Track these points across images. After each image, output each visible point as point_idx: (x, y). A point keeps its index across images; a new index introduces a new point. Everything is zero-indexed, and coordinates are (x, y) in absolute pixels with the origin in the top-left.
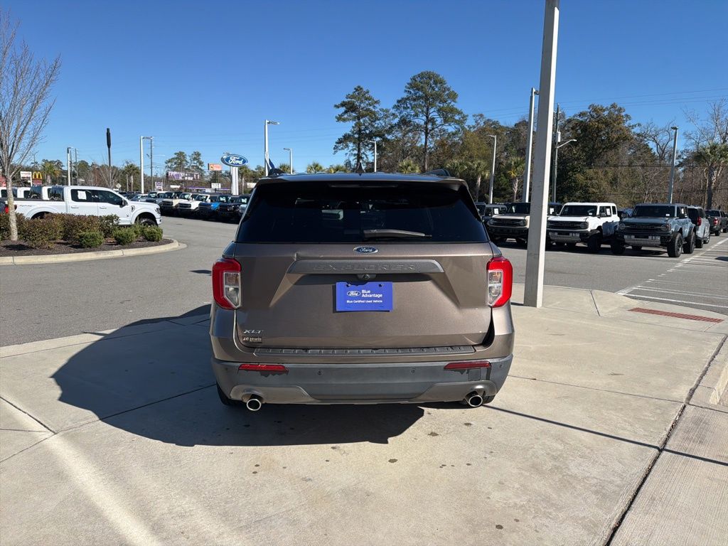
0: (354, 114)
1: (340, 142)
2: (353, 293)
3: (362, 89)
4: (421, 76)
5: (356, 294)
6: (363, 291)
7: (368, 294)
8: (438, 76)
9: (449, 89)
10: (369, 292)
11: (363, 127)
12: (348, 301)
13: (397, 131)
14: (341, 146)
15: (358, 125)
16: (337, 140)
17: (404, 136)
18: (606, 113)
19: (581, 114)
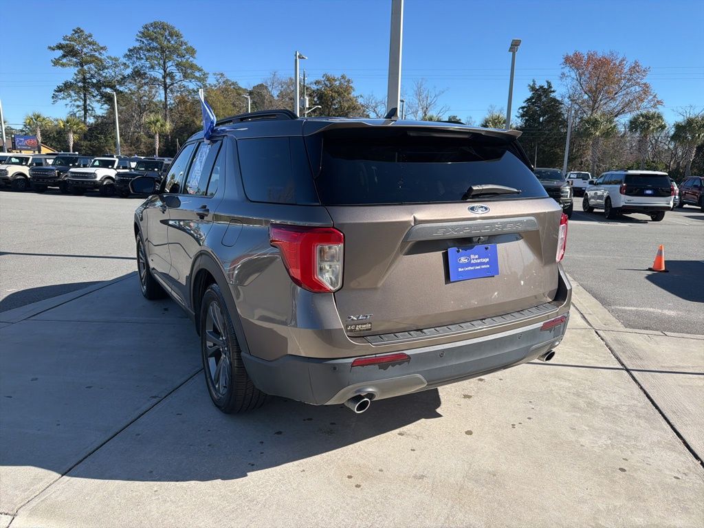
0: (75, 60)
1: (60, 90)
2: (463, 260)
3: (82, 31)
4: (155, 25)
5: (466, 260)
6: (472, 256)
7: (476, 259)
8: (173, 28)
9: (186, 44)
10: (477, 256)
11: (88, 76)
12: (460, 270)
13: (131, 83)
14: (61, 95)
15: (82, 72)
16: (56, 88)
17: (139, 88)
18: (337, 83)
19: (317, 83)
